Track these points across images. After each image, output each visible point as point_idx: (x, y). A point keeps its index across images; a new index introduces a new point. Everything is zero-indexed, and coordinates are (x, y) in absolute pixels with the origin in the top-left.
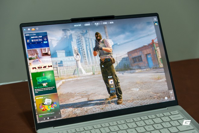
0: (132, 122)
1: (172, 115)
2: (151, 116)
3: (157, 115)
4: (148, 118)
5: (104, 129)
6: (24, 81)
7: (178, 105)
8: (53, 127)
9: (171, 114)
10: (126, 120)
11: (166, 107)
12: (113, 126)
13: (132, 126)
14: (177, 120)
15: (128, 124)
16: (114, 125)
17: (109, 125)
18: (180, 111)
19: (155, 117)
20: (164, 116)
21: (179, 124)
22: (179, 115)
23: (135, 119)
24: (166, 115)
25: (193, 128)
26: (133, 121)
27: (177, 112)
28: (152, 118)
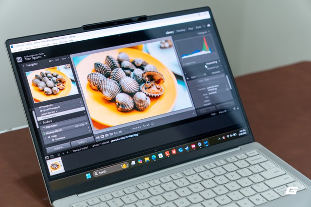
0: (194, 174)
1: (248, 157)
2: (219, 162)
3: (227, 159)
4: (215, 166)
5: (155, 189)
6: (10, 130)
7: (254, 141)
8: (76, 195)
9: (247, 155)
10: (184, 172)
11: (237, 147)
12: (166, 184)
13: (195, 180)
14: (259, 164)
15: (187, 177)
16: (167, 181)
17: (160, 183)
18: (260, 150)
19: (225, 163)
20: (239, 160)
21: (263, 169)
22: (260, 156)
23: (197, 169)
24: (240, 159)
25: (284, 173)
26: (194, 172)
27: (255, 152)
28: (221, 164)
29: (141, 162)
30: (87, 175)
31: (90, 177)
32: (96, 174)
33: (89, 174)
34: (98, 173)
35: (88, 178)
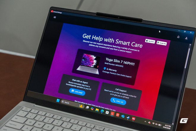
29: (92, 110)
30: (58, 99)
31: (59, 102)
32: (63, 101)
33: (59, 100)
34: (64, 102)
35: (57, 101)
